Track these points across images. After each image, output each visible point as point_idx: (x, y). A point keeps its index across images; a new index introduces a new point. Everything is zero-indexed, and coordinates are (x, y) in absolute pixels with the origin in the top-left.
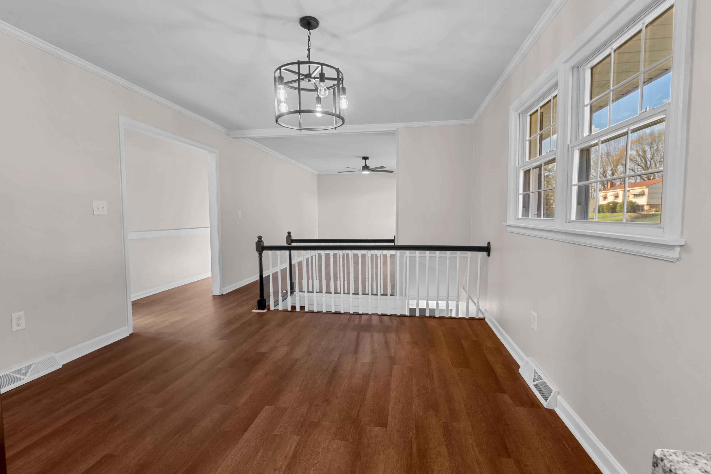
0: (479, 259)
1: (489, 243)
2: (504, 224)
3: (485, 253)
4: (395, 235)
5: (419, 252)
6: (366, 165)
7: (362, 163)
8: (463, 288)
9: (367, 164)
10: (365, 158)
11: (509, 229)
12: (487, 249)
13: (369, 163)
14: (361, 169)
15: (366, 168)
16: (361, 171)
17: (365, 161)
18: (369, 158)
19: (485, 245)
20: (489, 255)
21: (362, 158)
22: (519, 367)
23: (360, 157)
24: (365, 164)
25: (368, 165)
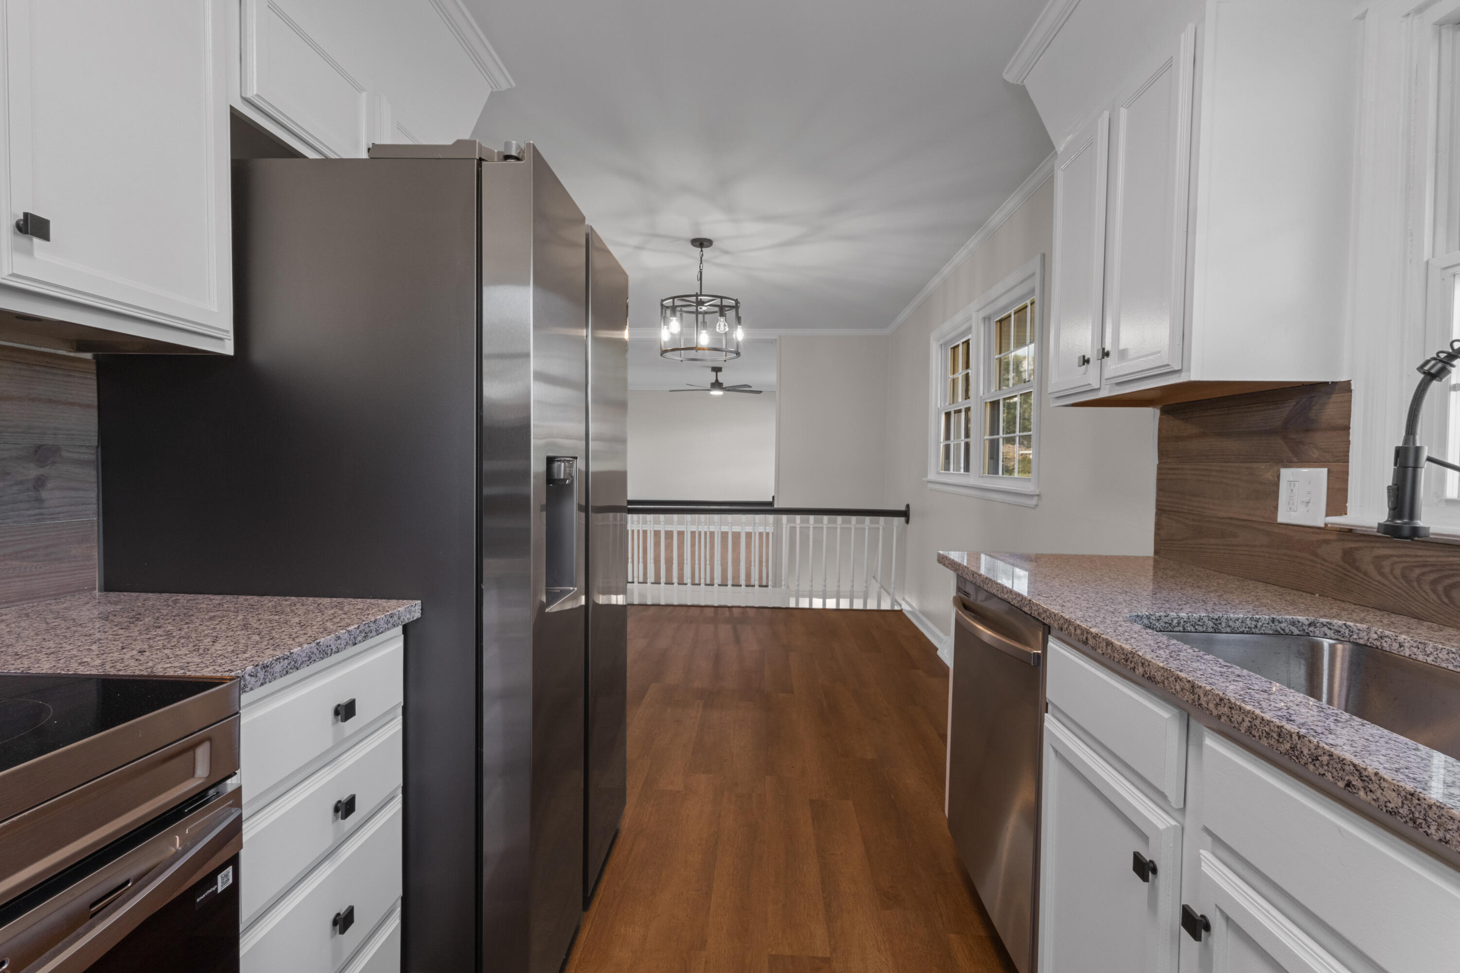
0: (895, 528)
1: (908, 506)
2: (924, 479)
3: (903, 519)
4: (773, 494)
5: (814, 518)
6: (717, 380)
7: (711, 377)
8: (874, 577)
9: (718, 378)
10: (717, 370)
11: (930, 486)
12: (905, 514)
13: (722, 377)
14: (709, 387)
15: (717, 385)
16: (708, 390)
17: (715, 373)
18: (723, 370)
19: (903, 508)
20: (907, 522)
21: (710, 369)
22: (937, 649)
23: (708, 367)
24: (715, 378)
25: (720, 381)
